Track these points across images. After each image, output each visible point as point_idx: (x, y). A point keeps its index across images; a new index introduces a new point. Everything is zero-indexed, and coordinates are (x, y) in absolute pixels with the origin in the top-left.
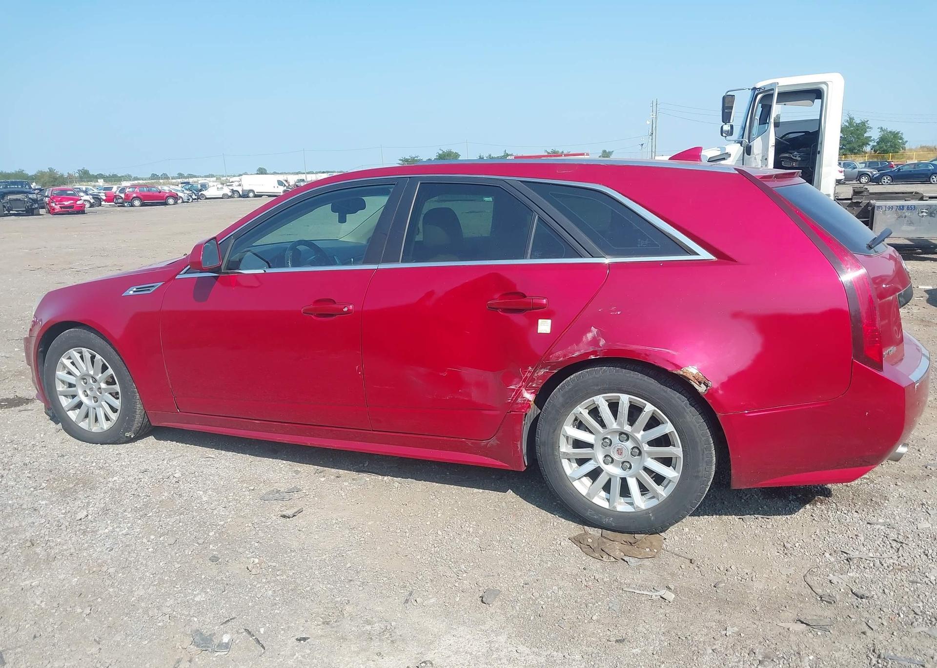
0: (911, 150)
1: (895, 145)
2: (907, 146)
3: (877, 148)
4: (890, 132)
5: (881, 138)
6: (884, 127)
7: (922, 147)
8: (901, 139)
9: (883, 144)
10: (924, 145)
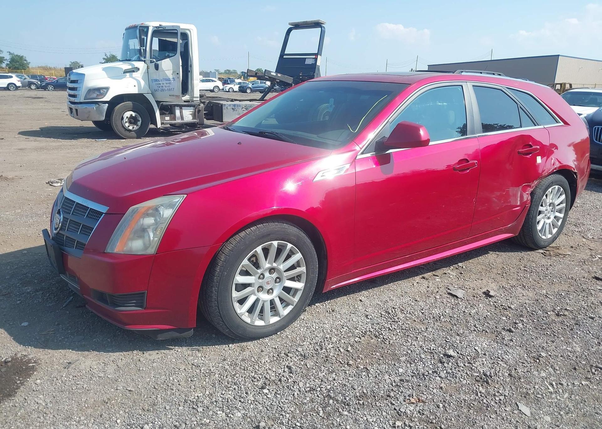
0: (33, 68)
1: (23, 64)
2: (30, 66)
3: (11, 65)
4: (17, 55)
5: (11, 59)
6: (12, 52)
7: (39, 67)
8: (26, 60)
9: (14, 64)
10: (40, 66)
